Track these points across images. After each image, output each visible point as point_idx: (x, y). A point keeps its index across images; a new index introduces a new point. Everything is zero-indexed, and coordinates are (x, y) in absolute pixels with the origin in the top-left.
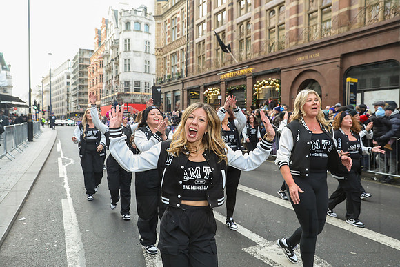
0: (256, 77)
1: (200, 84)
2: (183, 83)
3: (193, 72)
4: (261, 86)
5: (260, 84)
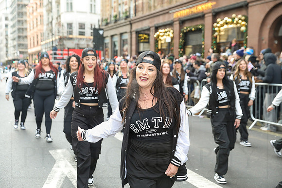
0: (216, 14)
1: (150, 25)
2: (131, 24)
3: (143, 10)
4: (222, 25)
5: (222, 23)
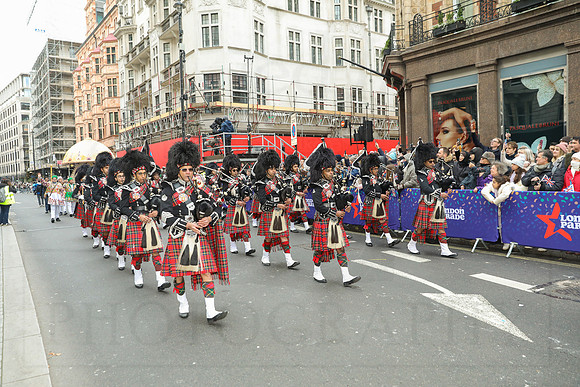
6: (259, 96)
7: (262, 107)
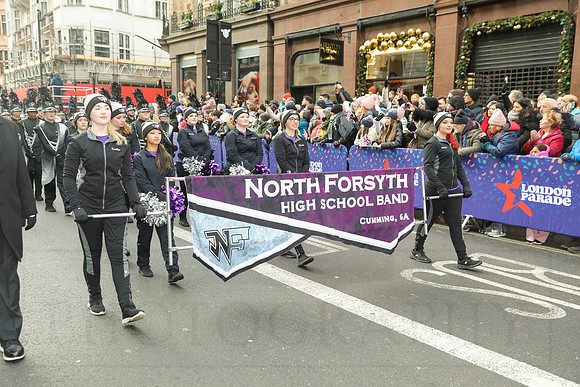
2: (271, 24)
6: (122, 51)
7: (124, 61)
